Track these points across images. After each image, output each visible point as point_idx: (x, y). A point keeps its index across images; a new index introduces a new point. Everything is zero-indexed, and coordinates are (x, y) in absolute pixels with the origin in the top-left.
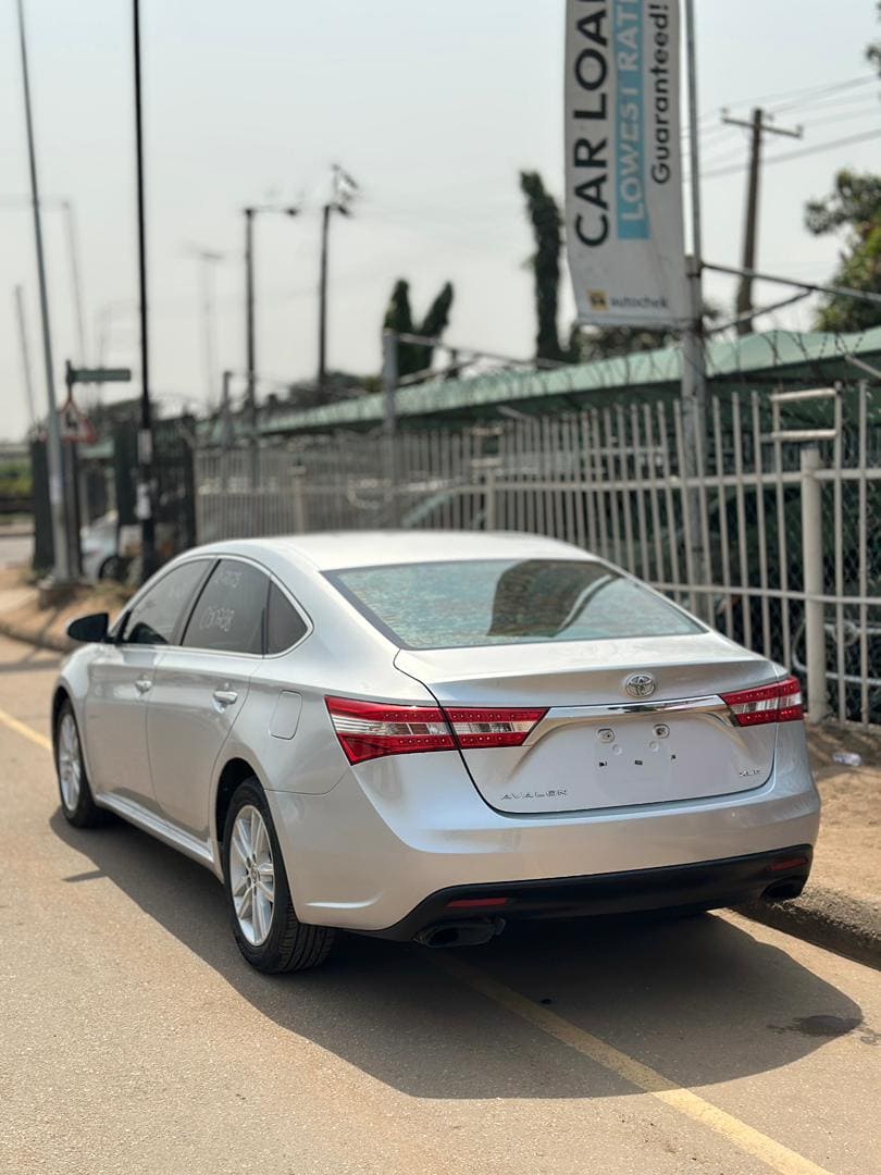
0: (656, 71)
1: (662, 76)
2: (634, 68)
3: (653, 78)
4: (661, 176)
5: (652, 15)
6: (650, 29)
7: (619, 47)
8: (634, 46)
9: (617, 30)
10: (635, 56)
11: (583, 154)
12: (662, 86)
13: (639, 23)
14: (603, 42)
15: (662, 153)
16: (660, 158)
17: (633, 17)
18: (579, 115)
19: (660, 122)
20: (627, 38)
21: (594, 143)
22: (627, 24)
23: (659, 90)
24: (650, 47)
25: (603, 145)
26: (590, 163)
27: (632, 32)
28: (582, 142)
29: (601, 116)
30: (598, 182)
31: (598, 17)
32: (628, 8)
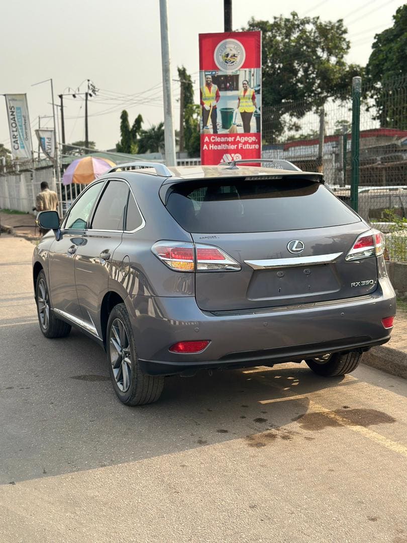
0: (25, 124)
6: (23, 119)
7: (18, 122)
8: (21, 121)
9: (17, 119)
10: (21, 123)
13: (21, 118)
14: (15, 121)
15: (26, 136)
18: (13, 131)
20: (19, 120)
21: (16, 135)
24: (23, 121)
25: (17, 135)
26: (15, 138)
28: (14, 135)
29: (16, 131)
30: (17, 141)
31: (14, 118)
32: (19, 116)
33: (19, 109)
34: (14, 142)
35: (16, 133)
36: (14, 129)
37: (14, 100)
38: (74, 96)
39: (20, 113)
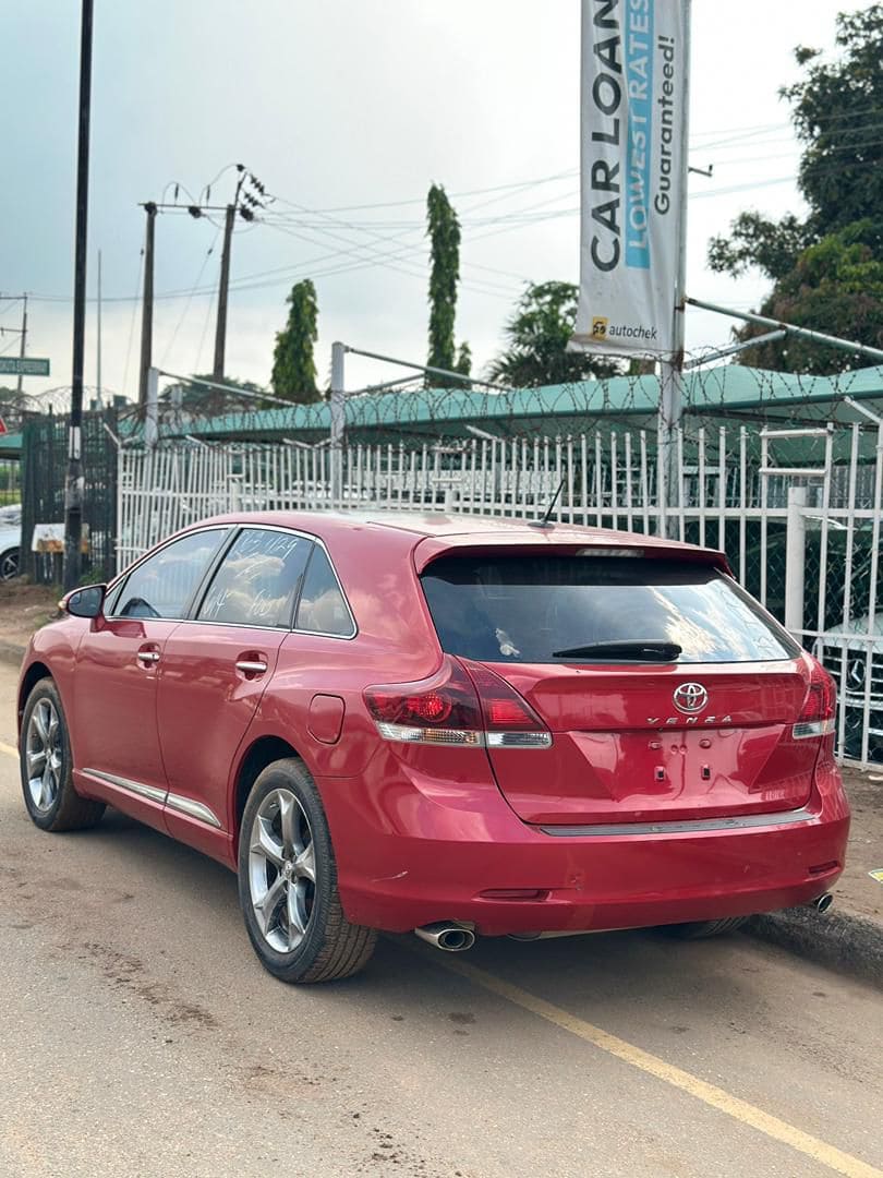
0: (663, 102)
1: (668, 107)
2: (645, 97)
3: (661, 108)
4: (662, 207)
5: (661, 47)
6: (659, 60)
7: (633, 75)
8: (645, 76)
9: (630, 58)
10: (645, 85)
11: (601, 176)
12: (667, 117)
13: (649, 53)
14: (617, 68)
15: (665, 184)
16: (662, 188)
17: (645, 46)
18: (598, 137)
19: (664, 153)
20: (639, 66)
21: (610, 166)
22: (639, 53)
23: (664, 121)
24: (658, 79)
25: (617, 169)
26: (606, 186)
27: (643, 61)
28: (600, 165)
29: (615, 140)
30: (612, 206)
31: (612, 44)
32: (640, 37)
34: (597, 213)
35: (613, 155)
36: (606, 125)
38: (195, 211)
39: (646, 18)
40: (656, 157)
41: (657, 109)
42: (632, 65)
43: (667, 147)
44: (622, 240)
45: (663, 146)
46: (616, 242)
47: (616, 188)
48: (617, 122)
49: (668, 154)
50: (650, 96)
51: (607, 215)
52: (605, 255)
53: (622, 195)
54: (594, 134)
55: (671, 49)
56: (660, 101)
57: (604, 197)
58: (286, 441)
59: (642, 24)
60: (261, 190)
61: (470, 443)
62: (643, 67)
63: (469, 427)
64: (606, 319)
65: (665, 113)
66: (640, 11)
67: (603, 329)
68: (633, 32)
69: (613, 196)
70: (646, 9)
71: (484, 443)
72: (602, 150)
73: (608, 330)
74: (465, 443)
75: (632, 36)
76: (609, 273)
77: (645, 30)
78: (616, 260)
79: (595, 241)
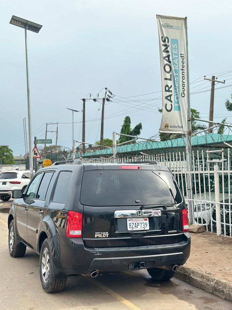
0: (182, 70)
1: (183, 71)
2: (177, 69)
3: (182, 71)
4: (183, 95)
5: (181, 56)
6: (180, 60)
7: (174, 64)
8: (177, 64)
9: (173, 60)
10: (177, 66)
11: (167, 89)
12: (183, 73)
13: (178, 58)
14: (170, 62)
15: (184, 90)
16: (183, 91)
18: (166, 79)
19: (183, 82)
20: (176, 61)
21: (169, 86)
23: (183, 74)
24: (181, 64)
25: (171, 87)
26: (169, 91)
28: (167, 86)
29: (170, 80)
30: (170, 96)
31: (168, 56)
32: (175, 54)
33: (175, 41)
34: (166, 98)
35: (170, 83)
36: (168, 76)
37: (168, 26)
38: (95, 100)
39: (177, 50)
40: (181, 83)
41: (181, 72)
42: (174, 61)
43: (184, 81)
44: (173, 104)
45: (183, 81)
46: (171, 105)
47: (171, 91)
48: (171, 75)
49: (184, 82)
50: (179, 69)
51: (169, 98)
52: (169, 108)
53: (173, 93)
54: (165, 78)
55: (184, 57)
56: (181, 70)
57: (168, 94)
58: (101, 157)
59: (176, 51)
60: (111, 94)
61: (143, 156)
62: (177, 62)
63: (141, 153)
64: (169, 124)
65: (183, 72)
66: (175, 48)
67: (168, 126)
68: (173, 53)
69: (171, 93)
70: (176, 48)
71: (146, 156)
72: (167, 82)
73: (169, 126)
74: (142, 156)
75: (173, 54)
76: (170, 112)
77: (177, 52)
78: (171, 109)
79: (166, 104)
